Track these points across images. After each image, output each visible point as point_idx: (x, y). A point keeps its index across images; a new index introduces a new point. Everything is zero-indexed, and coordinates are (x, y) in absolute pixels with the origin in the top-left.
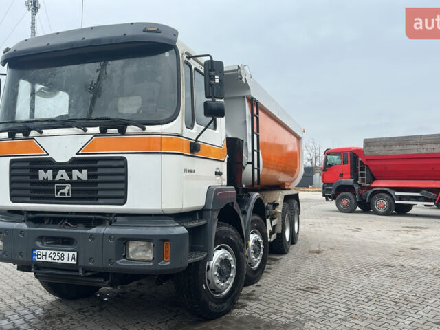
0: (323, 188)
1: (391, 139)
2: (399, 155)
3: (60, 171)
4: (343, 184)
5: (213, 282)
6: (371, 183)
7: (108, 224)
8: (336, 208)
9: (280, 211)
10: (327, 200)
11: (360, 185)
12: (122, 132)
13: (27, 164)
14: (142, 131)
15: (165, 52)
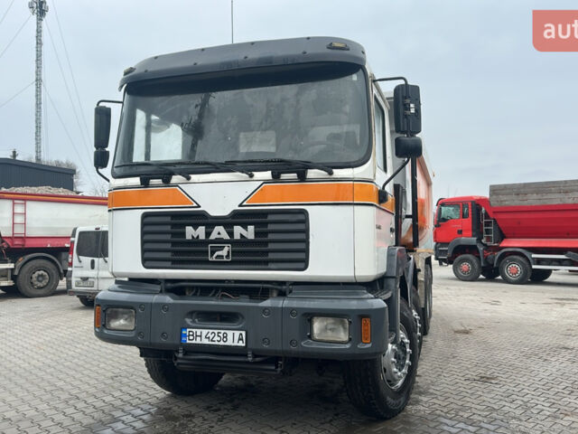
0: (436, 248)
1: (525, 185)
2: (536, 206)
3: (216, 227)
4: (462, 243)
5: (390, 371)
6: (499, 242)
7: (275, 295)
8: (453, 275)
9: (423, 279)
10: (441, 264)
11: (485, 245)
12: (302, 177)
13: (168, 219)
14: (328, 176)
15: (352, 73)
